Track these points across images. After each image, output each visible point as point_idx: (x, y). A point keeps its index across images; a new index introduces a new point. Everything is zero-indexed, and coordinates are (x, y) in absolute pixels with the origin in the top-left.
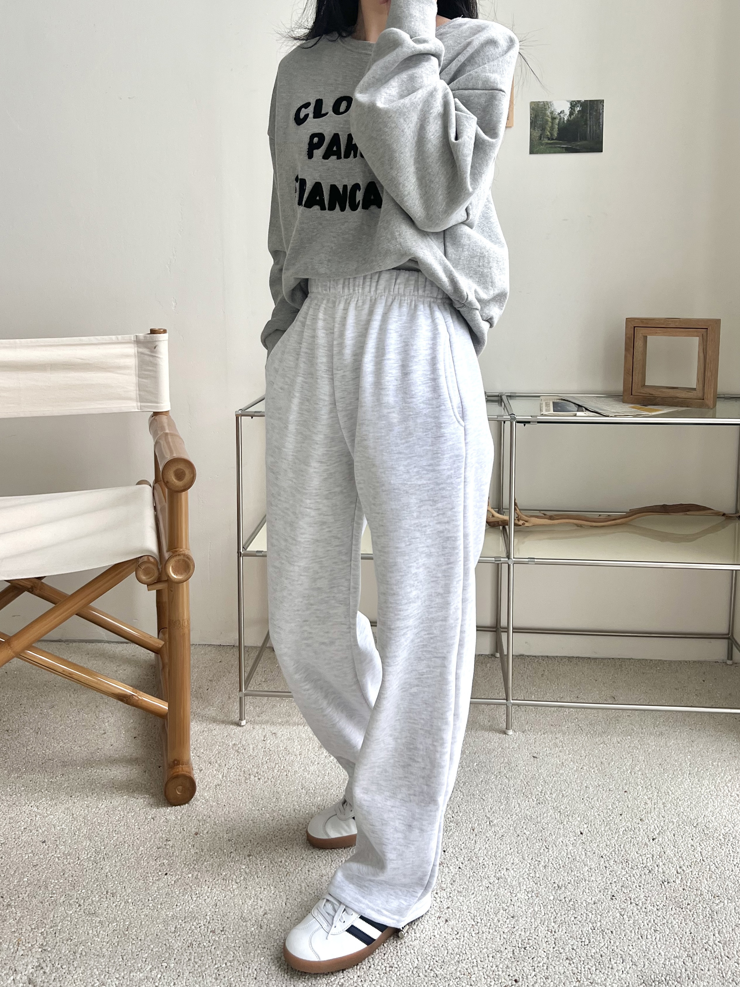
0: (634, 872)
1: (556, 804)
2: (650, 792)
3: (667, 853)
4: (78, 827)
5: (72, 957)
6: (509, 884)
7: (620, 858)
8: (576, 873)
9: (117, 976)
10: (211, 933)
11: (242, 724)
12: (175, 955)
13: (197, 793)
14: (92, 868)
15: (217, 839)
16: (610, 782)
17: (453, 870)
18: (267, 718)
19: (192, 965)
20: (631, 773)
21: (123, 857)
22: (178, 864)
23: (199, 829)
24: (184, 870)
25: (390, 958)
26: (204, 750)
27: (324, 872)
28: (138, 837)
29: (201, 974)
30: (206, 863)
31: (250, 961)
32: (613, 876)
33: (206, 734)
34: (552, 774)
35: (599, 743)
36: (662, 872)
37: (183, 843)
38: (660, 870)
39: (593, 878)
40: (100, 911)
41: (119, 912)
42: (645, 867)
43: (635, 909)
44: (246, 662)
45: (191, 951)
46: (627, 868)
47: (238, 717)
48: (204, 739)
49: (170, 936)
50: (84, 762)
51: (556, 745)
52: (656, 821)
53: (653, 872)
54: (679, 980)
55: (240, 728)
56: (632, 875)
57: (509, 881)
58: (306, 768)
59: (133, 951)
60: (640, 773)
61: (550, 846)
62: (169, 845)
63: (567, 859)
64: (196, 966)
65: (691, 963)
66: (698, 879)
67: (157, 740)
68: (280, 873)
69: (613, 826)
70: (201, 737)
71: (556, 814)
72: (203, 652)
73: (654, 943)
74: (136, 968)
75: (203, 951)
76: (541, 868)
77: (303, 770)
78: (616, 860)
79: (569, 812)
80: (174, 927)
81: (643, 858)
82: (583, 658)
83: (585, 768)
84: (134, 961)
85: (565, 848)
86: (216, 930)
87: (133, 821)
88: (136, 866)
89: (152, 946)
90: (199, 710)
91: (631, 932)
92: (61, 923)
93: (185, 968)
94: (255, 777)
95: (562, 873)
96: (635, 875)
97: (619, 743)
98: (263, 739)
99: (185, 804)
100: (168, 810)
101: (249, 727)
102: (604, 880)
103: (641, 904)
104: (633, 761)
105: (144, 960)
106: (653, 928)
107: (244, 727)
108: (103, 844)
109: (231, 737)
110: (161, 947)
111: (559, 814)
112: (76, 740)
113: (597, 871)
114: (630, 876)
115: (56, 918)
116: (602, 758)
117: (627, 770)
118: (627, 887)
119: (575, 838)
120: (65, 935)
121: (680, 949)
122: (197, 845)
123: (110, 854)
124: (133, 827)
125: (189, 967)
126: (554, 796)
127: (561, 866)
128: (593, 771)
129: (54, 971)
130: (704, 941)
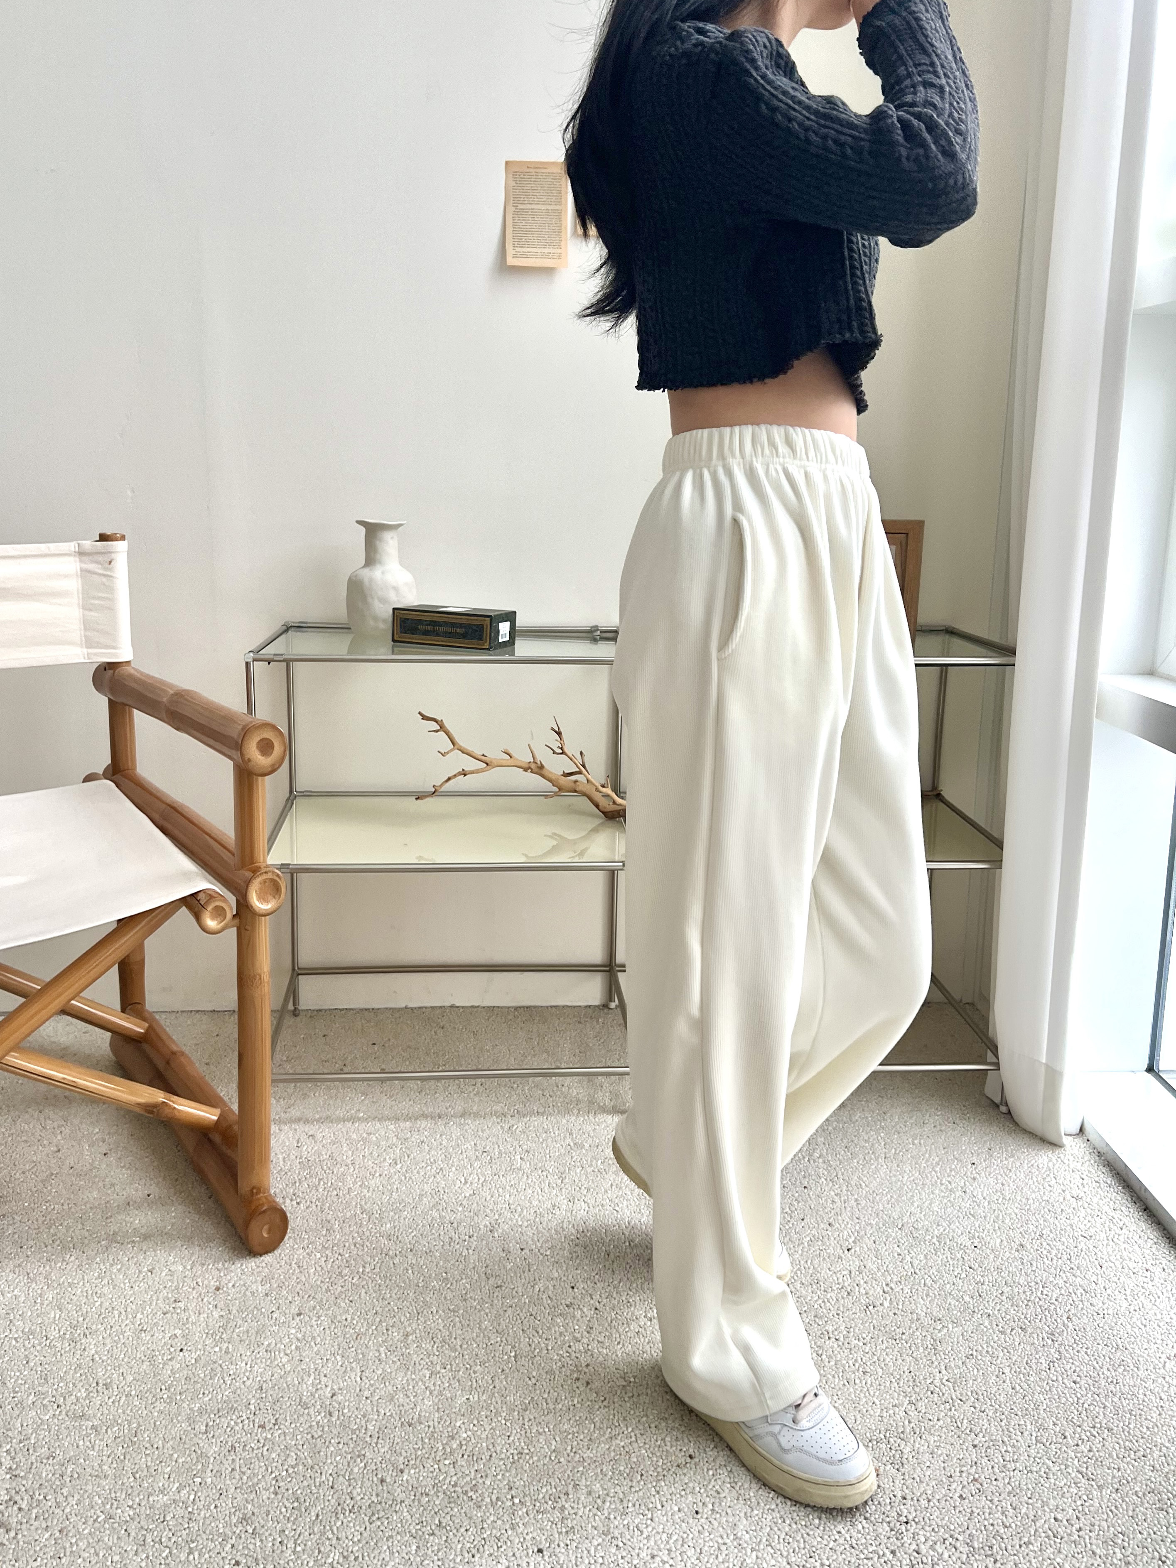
5: (58, 1483)
9: (130, 1503)
10: (260, 1430)
12: (211, 1466)
19: (238, 1477)
20: (808, 1161)
25: (516, 1440)
27: (409, 1329)
29: (253, 1490)
31: (321, 1464)
37: (200, 1303)
40: (90, 1412)
41: (120, 1411)
43: (836, 1346)
45: (234, 1457)
46: (819, 1292)
49: (201, 1439)
52: (849, 1226)
53: (852, 1294)
54: (902, 1436)
59: (149, 1464)
60: (821, 1160)
62: (180, 1308)
64: (245, 1478)
65: (916, 1413)
66: (911, 1299)
72: (189, 1022)
73: (865, 1389)
74: (157, 1490)
75: (251, 1455)
80: (204, 1424)
84: (152, 1479)
86: (267, 1424)
89: (176, 1456)
91: (834, 1377)
92: (34, 1435)
93: (228, 1482)
98: (296, 1144)
101: (273, 1128)
103: (842, 1339)
105: (167, 1476)
106: (861, 1369)
110: (189, 1455)
115: (25, 1427)
118: (821, 1317)
120: (43, 1451)
121: (899, 1395)
125: (234, 1481)
129: (34, 1505)
130: (929, 1381)
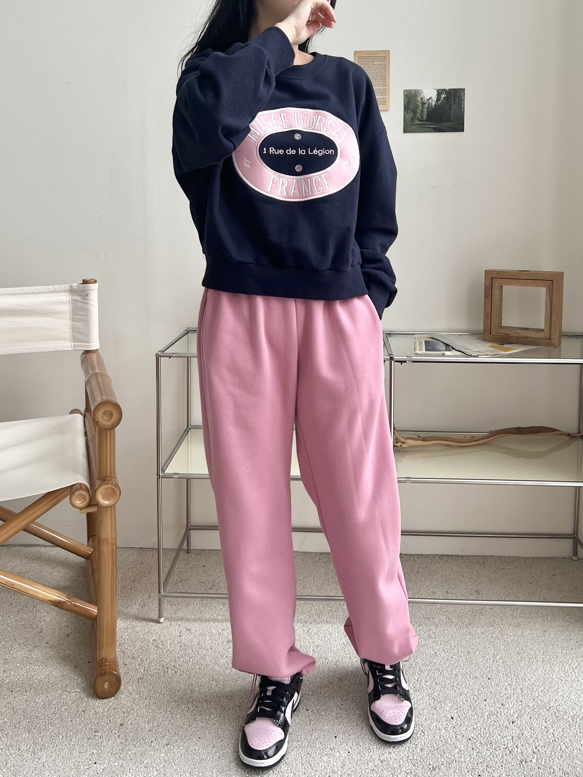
0: (497, 753)
1: (430, 691)
2: (510, 679)
3: (524, 735)
4: (18, 720)
6: (392, 766)
7: (485, 740)
8: (447, 755)
11: (161, 621)
13: (122, 686)
14: (31, 758)
15: (139, 729)
16: (475, 669)
17: (344, 754)
18: (183, 615)
20: (493, 661)
21: (58, 747)
22: (106, 753)
23: (123, 720)
24: (111, 759)
26: (128, 646)
28: (71, 728)
30: (130, 752)
32: (479, 757)
33: (130, 631)
34: (426, 663)
35: (466, 634)
36: (520, 752)
37: (110, 734)
38: (519, 750)
39: (462, 760)
42: (506, 748)
44: (164, 563)
46: (491, 749)
47: (157, 615)
48: (128, 635)
50: (23, 659)
51: (430, 637)
52: (515, 706)
53: (512, 752)
55: (159, 625)
56: (495, 756)
57: (391, 764)
58: (216, 661)
60: (501, 661)
61: (426, 730)
62: (98, 736)
63: (440, 742)
66: (551, 759)
67: (86, 638)
68: (195, 760)
69: (479, 712)
70: (126, 634)
71: (430, 700)
72: (126, 554)
76: (419, 752)
77: (214, 663)
78: (482, 742)
79: (441, 699)
81: (505, 739)
82: (452, 555)
83: (454, 657)
85: (438, 732)
87: (66, 714)
88: (69, 756)
90: (123, 608)
94: (172, 670)
95: (436, 755)
96: (498, 756)
97: (483, 634)
98: (179, 635)
99: (111, 697)
100: (97, 703)
101: (167, 623)
102: (472, 761)
104: (495, 650)
107: (163, 624)
108: (40, 736)
109: (151, 634)
111: (433, 701)
112: (16, 639)
113: (466, 753)
114: (493, 757)
116: (469, 647)
117: (491, 659)
118: (491, 767)
119: (447, 722)
122: (122, 735)
123: (47, 745)
124: (66, 719)
126: (428, 684)
127: (435, 749)
128: (461, 659)
